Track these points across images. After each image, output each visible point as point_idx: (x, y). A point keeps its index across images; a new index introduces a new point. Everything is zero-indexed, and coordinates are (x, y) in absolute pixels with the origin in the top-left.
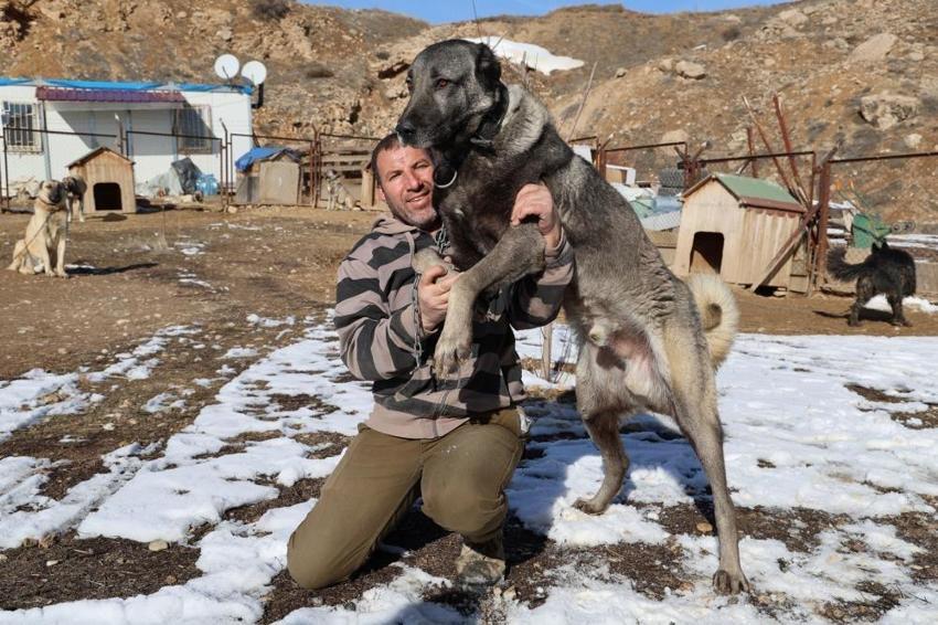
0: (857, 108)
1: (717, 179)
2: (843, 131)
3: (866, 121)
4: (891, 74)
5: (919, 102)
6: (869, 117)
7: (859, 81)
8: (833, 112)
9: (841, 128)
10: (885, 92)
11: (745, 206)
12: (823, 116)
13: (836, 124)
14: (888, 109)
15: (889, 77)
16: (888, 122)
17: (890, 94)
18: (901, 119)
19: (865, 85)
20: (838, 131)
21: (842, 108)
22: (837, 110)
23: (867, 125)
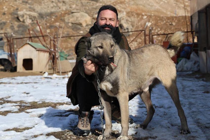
0: (16, 16)
1: (29, 44)
2: (13, 25)
3: (20, 21)
4: (24, 3)
5: (38, 15)
6: (21, 20)
7: (13, 5)
8: (7, 17)
9: (12, 24)
10: (25, 10)
11: (38, 50)
12: (3, 19)
13: (10, 22)
14: (28, 17)
15: (23, 4)
16: (28, 22)
17: (27, 11)
18: (33, 21)
19: (16, 7)
20: (11, 25)
21: (10, 16)
22: (8, 16)
23: (21, 23)
